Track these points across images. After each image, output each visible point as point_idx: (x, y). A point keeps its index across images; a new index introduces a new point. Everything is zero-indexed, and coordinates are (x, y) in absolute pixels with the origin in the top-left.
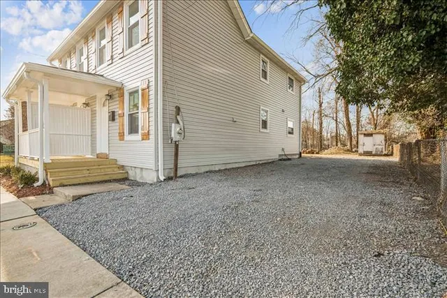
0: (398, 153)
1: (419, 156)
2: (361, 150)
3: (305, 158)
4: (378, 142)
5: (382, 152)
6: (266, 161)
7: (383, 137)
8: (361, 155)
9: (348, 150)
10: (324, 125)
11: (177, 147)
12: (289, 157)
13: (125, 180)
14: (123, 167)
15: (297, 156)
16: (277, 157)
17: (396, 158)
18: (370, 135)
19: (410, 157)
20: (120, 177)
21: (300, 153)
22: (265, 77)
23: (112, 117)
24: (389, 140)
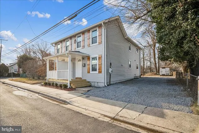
0: (175, 75)
1: (182, 76)
2: (161, 74)
3: (142, 77)
4: (167, 71)
5: (169, 74)
6: (127, 80)
7: (169, 68)
8: (161, 76)
9: (155, 74)
10: (145, 63)
11: (110, 75)
12: (137, 77)
13: (90, 86)
14: (89, 82)
15: (139, 77)
16: (133, 77)
17: (174, 77)
18: (164, 68)
19: (180, 77)
20: (89, 85)
21: (140, 76)
22: (130, 49)
23: (84, 65)
24: (171, 69)
